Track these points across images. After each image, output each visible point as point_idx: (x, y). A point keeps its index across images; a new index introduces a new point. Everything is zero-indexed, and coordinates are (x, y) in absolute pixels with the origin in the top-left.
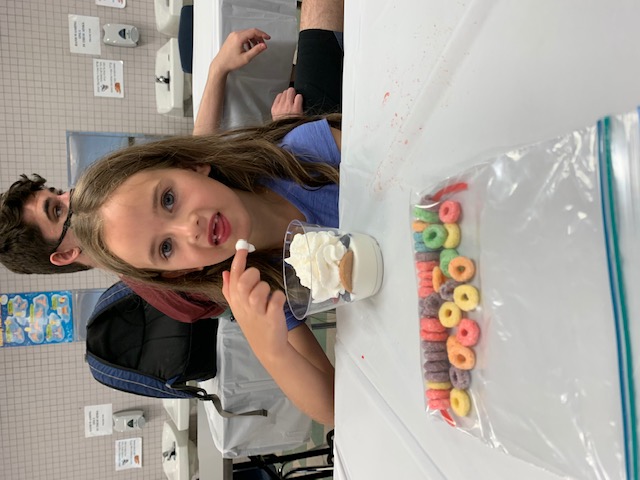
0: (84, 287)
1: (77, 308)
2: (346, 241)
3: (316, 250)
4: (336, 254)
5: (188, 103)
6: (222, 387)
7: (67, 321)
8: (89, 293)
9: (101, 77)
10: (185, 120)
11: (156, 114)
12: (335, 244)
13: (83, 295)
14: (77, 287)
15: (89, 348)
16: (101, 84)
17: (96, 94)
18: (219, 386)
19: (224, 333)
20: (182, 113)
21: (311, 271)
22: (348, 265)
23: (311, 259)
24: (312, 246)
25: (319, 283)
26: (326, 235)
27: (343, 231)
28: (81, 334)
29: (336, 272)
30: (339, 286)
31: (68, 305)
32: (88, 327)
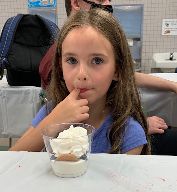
0: (59, 13)
1: (47, 10)
2: (84, 157)
3: (79, 141)
4: (76, 152)
5: (159, 70)
6: (3, 89)
7: (40, 4)
8: (55, 16)
9: (173, 23)
10: (150, 69)
11: (153, 53)
12: (82, 151)
13: (54, 12)
14: (58, 9)
15: (25, 16)
16: (169, 23)
17: (164, 20)
18: (4, 87)
19: (33, 90)
20: (153, 67)
21: (67, 138)
22: (70, 158)
23: (74, 138)
24: (81, 139)
25: (61, 142)
26: (87, 146)
27: (89, 156)
28: (33, 11)
29: (67, 152)
30: (59, 153)
31: (48, 4)
32: (36, 16)
